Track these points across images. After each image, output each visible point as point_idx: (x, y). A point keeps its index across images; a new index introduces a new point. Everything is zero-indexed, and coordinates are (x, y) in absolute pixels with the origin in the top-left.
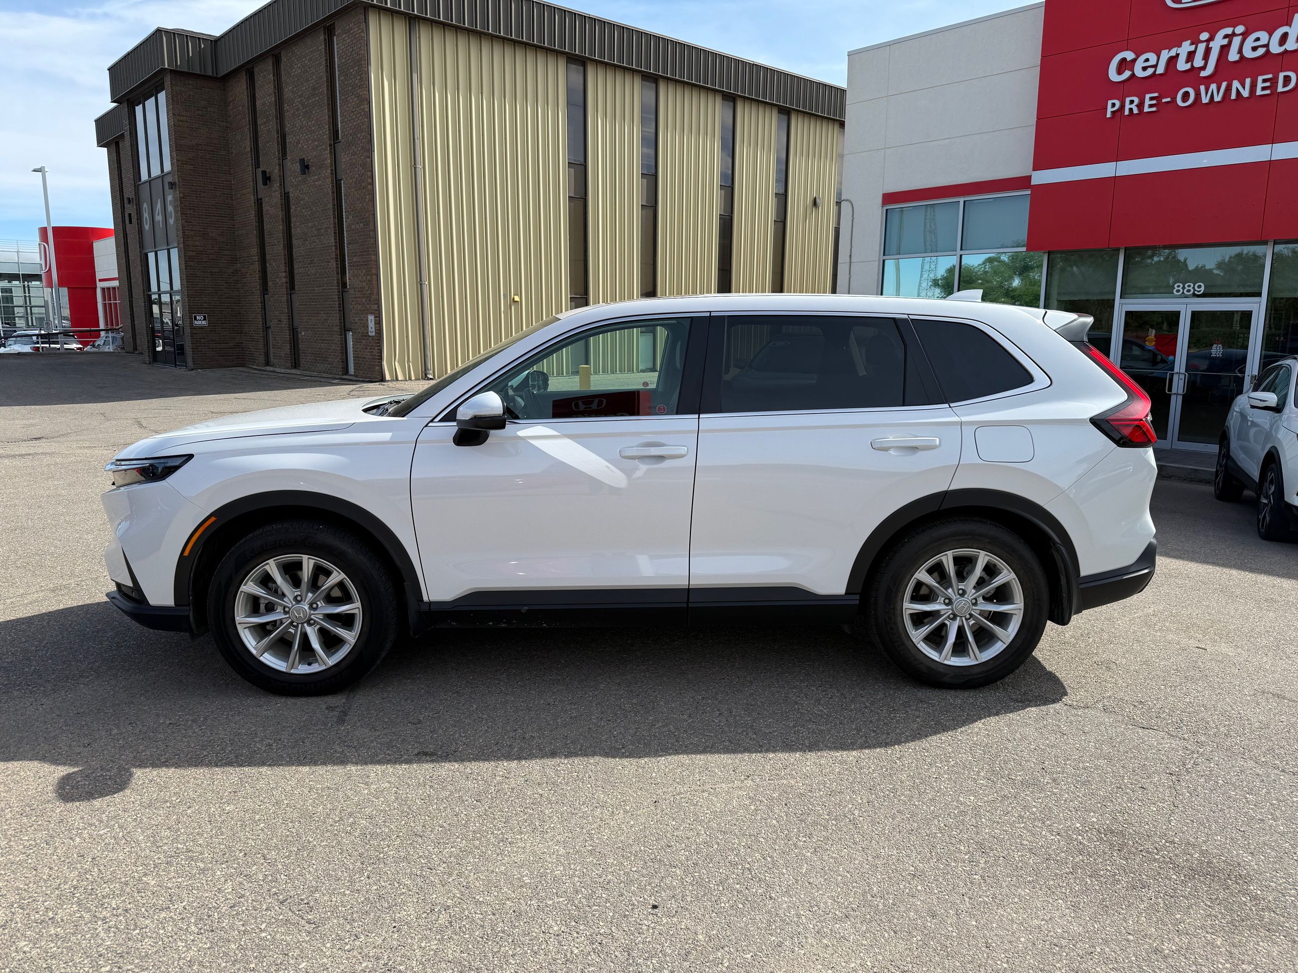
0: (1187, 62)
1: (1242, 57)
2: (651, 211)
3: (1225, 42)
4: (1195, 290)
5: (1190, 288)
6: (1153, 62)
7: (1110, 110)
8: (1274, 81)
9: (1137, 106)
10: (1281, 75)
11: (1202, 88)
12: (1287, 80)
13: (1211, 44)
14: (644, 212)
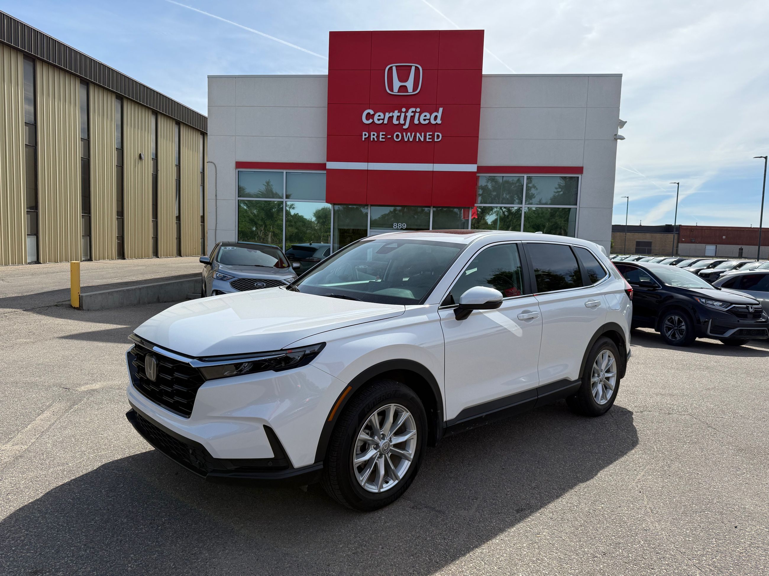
0: (397, 120)
1: (420, 122)
2: (32, 150)
3: (413, 114)
4: (402, 227)
5: (400, 226)
6: (382, 117)
7: (364, 137)
8: (433, 136)
9: (376, 137)
10: (436, 134)
11: (404, 134)
12: (438, 136)
13: (407, 114)
14: (27, 149)
